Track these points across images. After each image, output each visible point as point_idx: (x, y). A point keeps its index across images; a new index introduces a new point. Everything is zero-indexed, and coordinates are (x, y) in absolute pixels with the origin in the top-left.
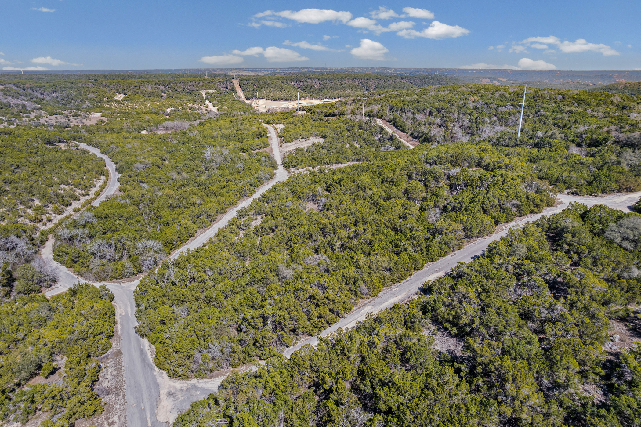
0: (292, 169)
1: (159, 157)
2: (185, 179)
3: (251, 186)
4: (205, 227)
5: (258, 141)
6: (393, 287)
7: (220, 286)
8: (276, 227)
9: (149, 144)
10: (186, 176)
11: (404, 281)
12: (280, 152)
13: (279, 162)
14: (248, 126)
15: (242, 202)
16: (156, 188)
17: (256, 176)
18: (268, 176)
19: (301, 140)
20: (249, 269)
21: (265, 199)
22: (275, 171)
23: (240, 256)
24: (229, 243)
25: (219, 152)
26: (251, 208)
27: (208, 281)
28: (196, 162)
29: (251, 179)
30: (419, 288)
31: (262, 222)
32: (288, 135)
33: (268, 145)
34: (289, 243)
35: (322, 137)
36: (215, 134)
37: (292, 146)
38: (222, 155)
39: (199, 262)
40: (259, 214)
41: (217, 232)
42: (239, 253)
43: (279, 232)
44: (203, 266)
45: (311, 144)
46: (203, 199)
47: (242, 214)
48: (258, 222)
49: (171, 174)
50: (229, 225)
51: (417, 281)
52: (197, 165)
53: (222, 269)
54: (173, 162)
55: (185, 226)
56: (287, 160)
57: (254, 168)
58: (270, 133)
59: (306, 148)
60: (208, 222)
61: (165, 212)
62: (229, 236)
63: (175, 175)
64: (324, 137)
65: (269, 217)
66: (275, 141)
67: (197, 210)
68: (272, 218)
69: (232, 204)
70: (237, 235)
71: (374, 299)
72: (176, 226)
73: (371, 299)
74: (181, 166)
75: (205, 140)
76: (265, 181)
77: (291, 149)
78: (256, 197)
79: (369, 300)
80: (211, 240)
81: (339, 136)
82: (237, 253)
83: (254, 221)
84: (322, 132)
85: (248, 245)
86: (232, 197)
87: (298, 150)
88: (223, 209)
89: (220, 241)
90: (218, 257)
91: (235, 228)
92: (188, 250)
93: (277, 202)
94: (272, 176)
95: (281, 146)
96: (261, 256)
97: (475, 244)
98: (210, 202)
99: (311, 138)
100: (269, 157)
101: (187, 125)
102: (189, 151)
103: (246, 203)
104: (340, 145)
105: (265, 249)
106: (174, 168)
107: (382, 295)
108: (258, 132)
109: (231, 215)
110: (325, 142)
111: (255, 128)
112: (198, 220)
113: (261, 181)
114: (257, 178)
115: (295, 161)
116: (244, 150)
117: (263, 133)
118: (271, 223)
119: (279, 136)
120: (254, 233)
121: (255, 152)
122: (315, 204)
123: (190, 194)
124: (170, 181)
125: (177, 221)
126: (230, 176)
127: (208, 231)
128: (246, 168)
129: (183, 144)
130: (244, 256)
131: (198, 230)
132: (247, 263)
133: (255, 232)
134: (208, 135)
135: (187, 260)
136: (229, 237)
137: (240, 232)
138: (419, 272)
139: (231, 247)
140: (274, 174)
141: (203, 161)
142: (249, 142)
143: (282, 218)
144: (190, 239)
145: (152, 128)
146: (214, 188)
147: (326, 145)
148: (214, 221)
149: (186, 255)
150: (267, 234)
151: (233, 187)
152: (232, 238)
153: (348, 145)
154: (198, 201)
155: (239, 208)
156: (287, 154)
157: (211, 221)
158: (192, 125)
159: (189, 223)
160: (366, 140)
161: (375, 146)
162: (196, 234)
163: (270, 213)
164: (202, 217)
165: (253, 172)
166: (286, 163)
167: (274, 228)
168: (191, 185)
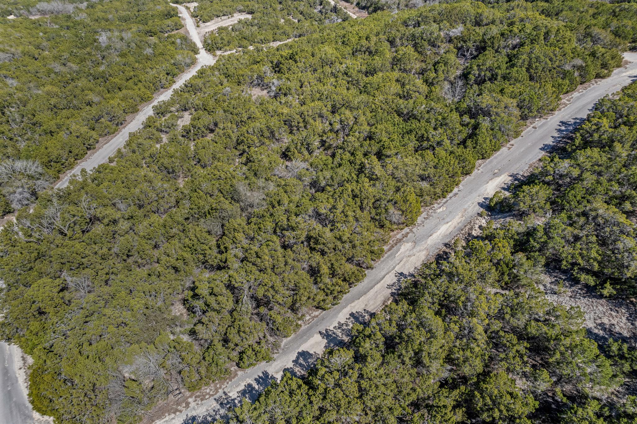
0: (218, 53)
1: (34, 45)
2: (74, 72)
3: (168, 74)
4: (110, 133)
5: (169, 22)
6: (436, 205)
7: (142, 228)
8: (216, 125)
9: (17, 29)
10: (75, 67)
11: (451, 195)
12: (199, 33)
13: (200, 45)
14: (151, 6)
15: (159, 95)
16: (31, 85)
17: (173, 61)
18: (188, 61)
19: (223, 18)
20: (186, 192)
21: (190, 87)
22: (197, 56)
23: (169, 173)
24: (147, 154)
25: (117, 36)
26: (172, 102)
27: (122, 220)
28: (88, 49)
29: (166, 66)
30: (481, 205)
31: (193, 119)
32: (205, 13)
33: (182, 26)
34: (241, 147)
35: (248, 13)
36: (110, 16)
37: (212, 26)
38: (122, 39)
39: (103, 189)
40: (186, 110)
41: (127, 139)
42: (166, 168)
43: (221, 132)
44: (110, 196)
45: (236, 22)
46: (102, 96)
47: (161, 111)
48: (186, 120)
49: (53, 65)
50: (144, 128)
51: (470, 193)
52: (89, 54)
53: (142, 197)
54: (55, 51)
55: (78, 134)
56: (210, 41)
57: (169, 53)
58: (181, 13)
59: (231, 27)
60: (114, 127)
61: (44, 117)
62: (147, 143)
63: (58, 68)
64: (251, 13)
65: (201, 112)
66: (189, 23)
67: (94, 111)
68: (206, 113)
69: (145, 100)
70: (158, 141)
71: (411, 230)
72: (63, 135)
73: (406, 230)
74: (66, 55)
75: (97, 24)
76: (185, 67)
77: (212, 29)
78: (178, 87)
79: (404, 232)
80: (119, 151)
81: (270, 10)
82: (163, 168)
83: (180, 120)
84: (248, 6)
85: (178, 154)
86: (143, 89)
87: (221, 29)
88: (132, 107)
89: (134, 152)
90: (133, 177)
91: (154, 131)
92: (83, 171)
93: (210, 91)
94: (194, 62)
95: (198, 26)
96: (202, 172)
97: (535, 128)
98: (113, 98)
99: (235, 15)
100: (186, 39)
101: (71, 8)
102: (77, 36)
103: (165, 96)
104: (273, 20)
105: (206, 159)
106: (56, 58)
107: (423, 222)
108: (166, 12)
109: (145, 114)
110: (254, 18)
111: (160, 8)
112: (97, 125)
113: (180, 68)
114: (174, 64)
115: (220, 42)
116: (151, 33)
117: (172, 13)
118: (207, 119)
119: (194, 16)
120: (183, 136)
121: (166, 35)
122: (263, 90)
123: (83, 91)
124: (53, 75)
125: (65, 128)
126: (137, 64)
127: (115, 139)
128: (157, 53)
129: (68, 29)
130: (173, 171)
131: (100, 139)
132: (181, 183)
133: (185, 134)
134: (101, 17)
135: (83, 188)
136: (147, 145)
137: (162, 136)
138: (468, 177)
139: (151, 160)
140: (196, 59)
141: (98, 48)
142: (156, 24)
143: (221, 112)
144: (89, 152)
145: (21, 12)
146: (117, 80)
147: (256, 21)
148: (122, 124)
149: (80, 179)
150: (203, 136)
151: (142, 77)
152: (151, 146)
153: (282, 21)
154: (96, 99)
155: (155, 103)
156: (207, 35)
157: (117, 125)
158: (77, 8)
159: (84, 129)
160: (304, 13)
161: (317, 19)
162: (97, 146)
163: (201, 106)
164: (102, 120)
165: (168, 57)
166: (208, 44)
167: (212, 126)
168: (83, 79)
